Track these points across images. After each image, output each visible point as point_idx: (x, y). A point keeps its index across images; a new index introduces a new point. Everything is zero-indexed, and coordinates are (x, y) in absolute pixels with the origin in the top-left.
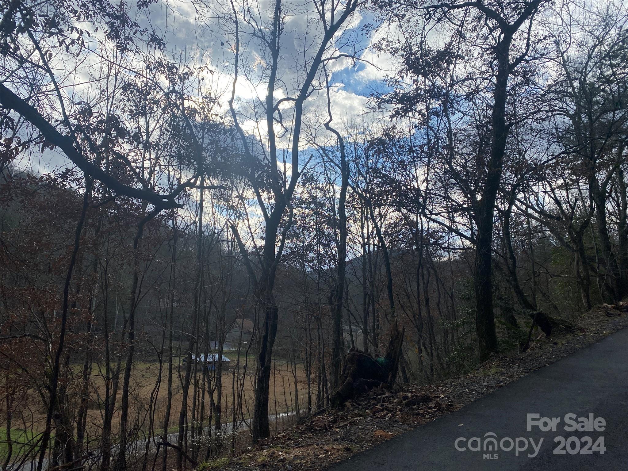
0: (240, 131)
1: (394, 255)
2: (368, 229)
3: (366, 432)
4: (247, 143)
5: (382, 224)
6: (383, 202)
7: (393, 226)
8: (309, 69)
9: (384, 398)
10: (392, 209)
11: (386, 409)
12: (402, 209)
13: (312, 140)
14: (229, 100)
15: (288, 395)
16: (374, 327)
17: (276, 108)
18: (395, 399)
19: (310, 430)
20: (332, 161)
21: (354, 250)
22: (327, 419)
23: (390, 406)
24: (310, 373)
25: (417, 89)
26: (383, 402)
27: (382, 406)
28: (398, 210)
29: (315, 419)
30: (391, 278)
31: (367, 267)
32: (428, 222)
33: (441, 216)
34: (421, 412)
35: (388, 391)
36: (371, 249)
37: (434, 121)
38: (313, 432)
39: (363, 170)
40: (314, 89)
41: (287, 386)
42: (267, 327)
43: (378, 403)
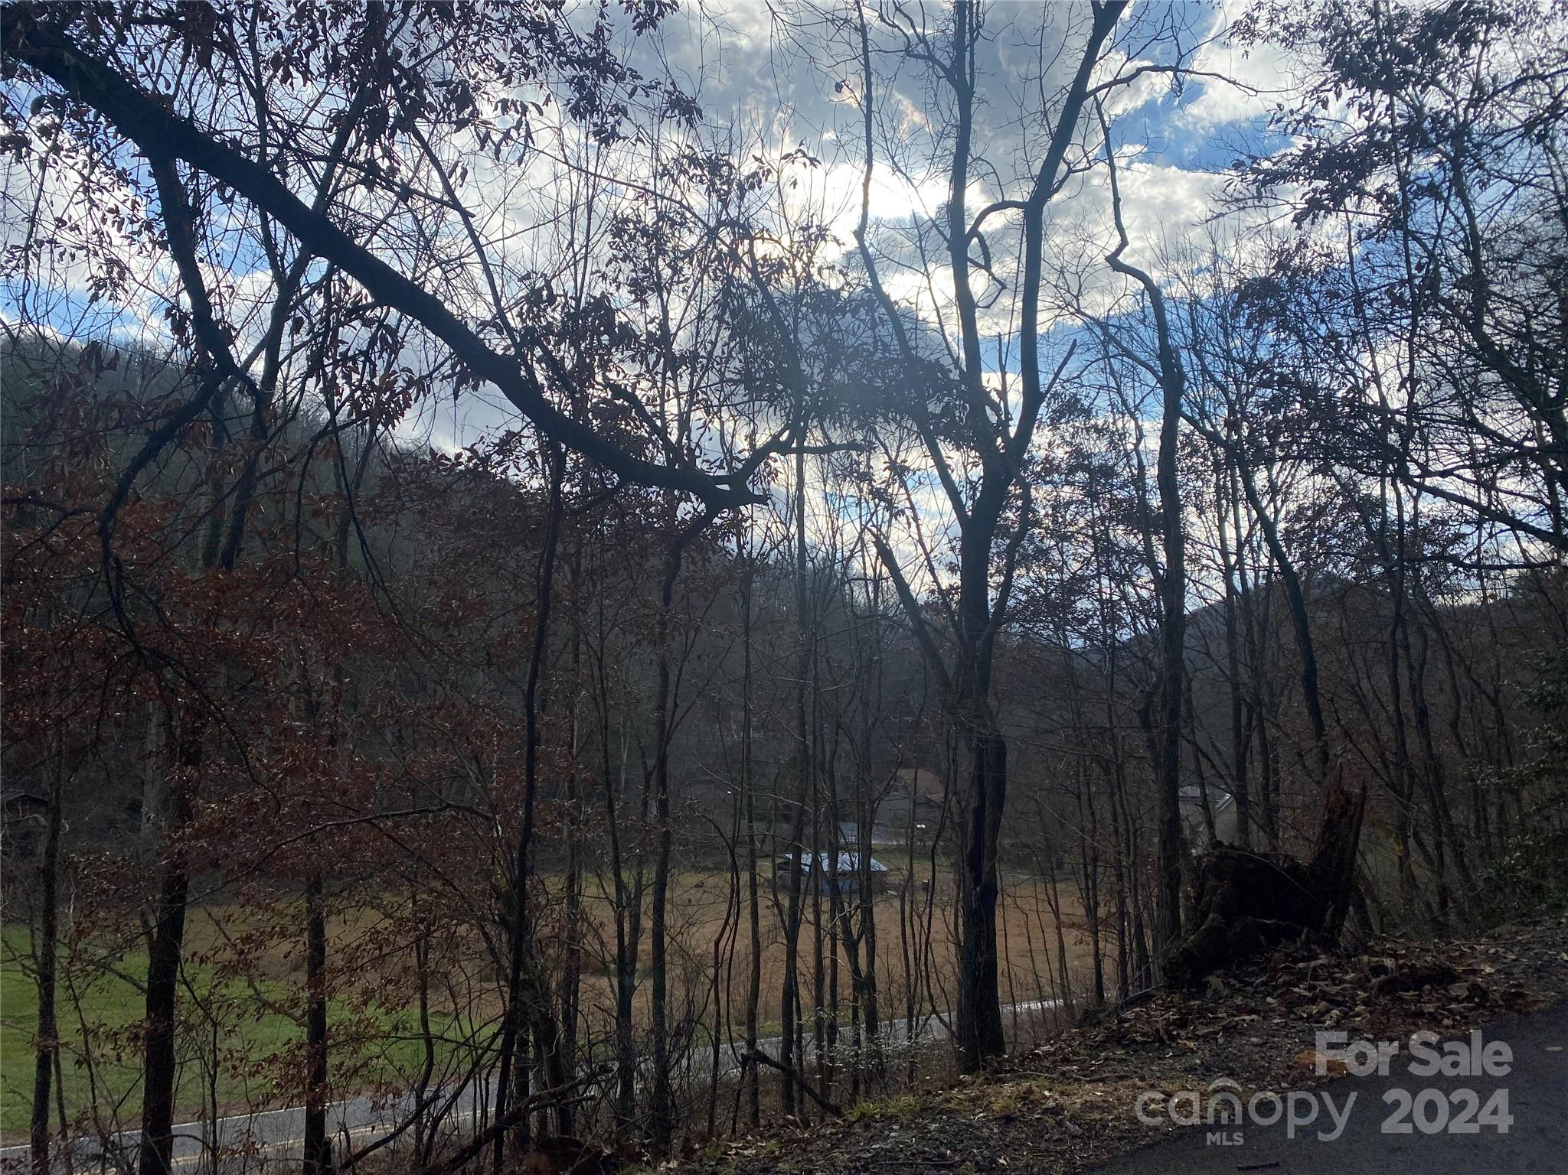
0: (885, 300)
1: (1316, 593)
2: (1237, 527)
3: (1273, 1052)
4: (903, 331)
5: (1277, 512)
6: (1279, 453)
7: (1309, 513)
8: (1055, 121)
9: (1314, 969)
10: (1306, 468)
11: (1324, 996)
12: (1337, 468)
13: (1071, 303)
14: (855, 227)
15: (1040, 959)
16: (1265, 787)
17: (974, 232)
18: (1347, 973)
19: (1119, 1043)
20: (1128, 354)
21: (1201, 588)
22: (1162, 1017)
23: (1334, 990)
24: (1097, 904)
25: (1370, 131)
26: (1315, 977)
27: (1312, 988)
28: (1325, 470)
29: (1129, 1015)
30: (1312, 657)
31: (1241, 628)
32: (1416, 499)
33: (1458, 477)
34: (1430, 1008)
35: (1325, 953)
36: (1250, 584)
37: (1425, 215)
38: (1128, 1046)
39: (1217, 369)
40: (1070, 171)
41: (1036, 934)
42: (981, 785)
43: (1300, 980)
